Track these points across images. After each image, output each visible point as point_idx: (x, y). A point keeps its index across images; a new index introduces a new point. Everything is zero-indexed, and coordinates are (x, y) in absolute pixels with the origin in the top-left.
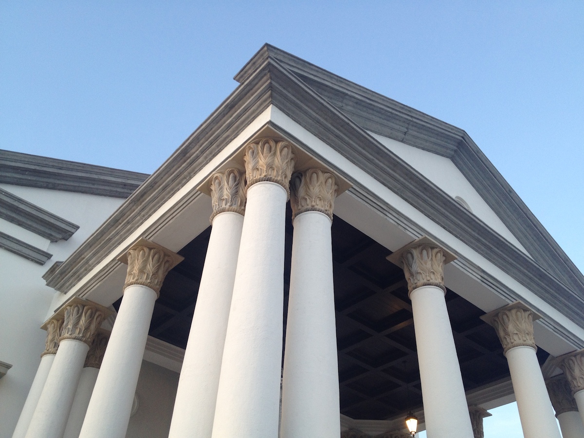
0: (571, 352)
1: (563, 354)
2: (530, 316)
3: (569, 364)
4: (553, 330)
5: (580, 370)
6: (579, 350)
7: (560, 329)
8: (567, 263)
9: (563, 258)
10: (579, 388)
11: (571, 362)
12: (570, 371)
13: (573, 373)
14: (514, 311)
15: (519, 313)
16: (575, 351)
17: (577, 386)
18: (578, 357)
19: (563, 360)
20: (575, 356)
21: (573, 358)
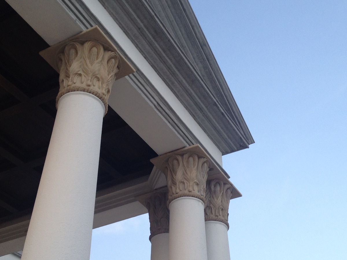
0: (178, 150)
1: (168, 152)
2: (113, 60)
3: (173, 165)
4: (155, 105)
5: (184, 174)
6: (188, 147)
7: (167, 111)
8: (205, 48)
9: (201, 41)
10: (176, 195)
11: (175, 162)
12: (172, 175)
13: (174, 177)
14: (87, 45)
15: (95, 49)
16: (184, 147)
17: (174, 192)
18: (185, 156)
19: (167, 161)
20: (182, 155)
21: (180, 158)
